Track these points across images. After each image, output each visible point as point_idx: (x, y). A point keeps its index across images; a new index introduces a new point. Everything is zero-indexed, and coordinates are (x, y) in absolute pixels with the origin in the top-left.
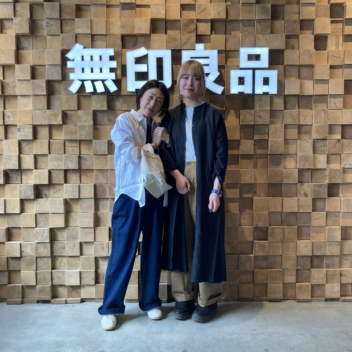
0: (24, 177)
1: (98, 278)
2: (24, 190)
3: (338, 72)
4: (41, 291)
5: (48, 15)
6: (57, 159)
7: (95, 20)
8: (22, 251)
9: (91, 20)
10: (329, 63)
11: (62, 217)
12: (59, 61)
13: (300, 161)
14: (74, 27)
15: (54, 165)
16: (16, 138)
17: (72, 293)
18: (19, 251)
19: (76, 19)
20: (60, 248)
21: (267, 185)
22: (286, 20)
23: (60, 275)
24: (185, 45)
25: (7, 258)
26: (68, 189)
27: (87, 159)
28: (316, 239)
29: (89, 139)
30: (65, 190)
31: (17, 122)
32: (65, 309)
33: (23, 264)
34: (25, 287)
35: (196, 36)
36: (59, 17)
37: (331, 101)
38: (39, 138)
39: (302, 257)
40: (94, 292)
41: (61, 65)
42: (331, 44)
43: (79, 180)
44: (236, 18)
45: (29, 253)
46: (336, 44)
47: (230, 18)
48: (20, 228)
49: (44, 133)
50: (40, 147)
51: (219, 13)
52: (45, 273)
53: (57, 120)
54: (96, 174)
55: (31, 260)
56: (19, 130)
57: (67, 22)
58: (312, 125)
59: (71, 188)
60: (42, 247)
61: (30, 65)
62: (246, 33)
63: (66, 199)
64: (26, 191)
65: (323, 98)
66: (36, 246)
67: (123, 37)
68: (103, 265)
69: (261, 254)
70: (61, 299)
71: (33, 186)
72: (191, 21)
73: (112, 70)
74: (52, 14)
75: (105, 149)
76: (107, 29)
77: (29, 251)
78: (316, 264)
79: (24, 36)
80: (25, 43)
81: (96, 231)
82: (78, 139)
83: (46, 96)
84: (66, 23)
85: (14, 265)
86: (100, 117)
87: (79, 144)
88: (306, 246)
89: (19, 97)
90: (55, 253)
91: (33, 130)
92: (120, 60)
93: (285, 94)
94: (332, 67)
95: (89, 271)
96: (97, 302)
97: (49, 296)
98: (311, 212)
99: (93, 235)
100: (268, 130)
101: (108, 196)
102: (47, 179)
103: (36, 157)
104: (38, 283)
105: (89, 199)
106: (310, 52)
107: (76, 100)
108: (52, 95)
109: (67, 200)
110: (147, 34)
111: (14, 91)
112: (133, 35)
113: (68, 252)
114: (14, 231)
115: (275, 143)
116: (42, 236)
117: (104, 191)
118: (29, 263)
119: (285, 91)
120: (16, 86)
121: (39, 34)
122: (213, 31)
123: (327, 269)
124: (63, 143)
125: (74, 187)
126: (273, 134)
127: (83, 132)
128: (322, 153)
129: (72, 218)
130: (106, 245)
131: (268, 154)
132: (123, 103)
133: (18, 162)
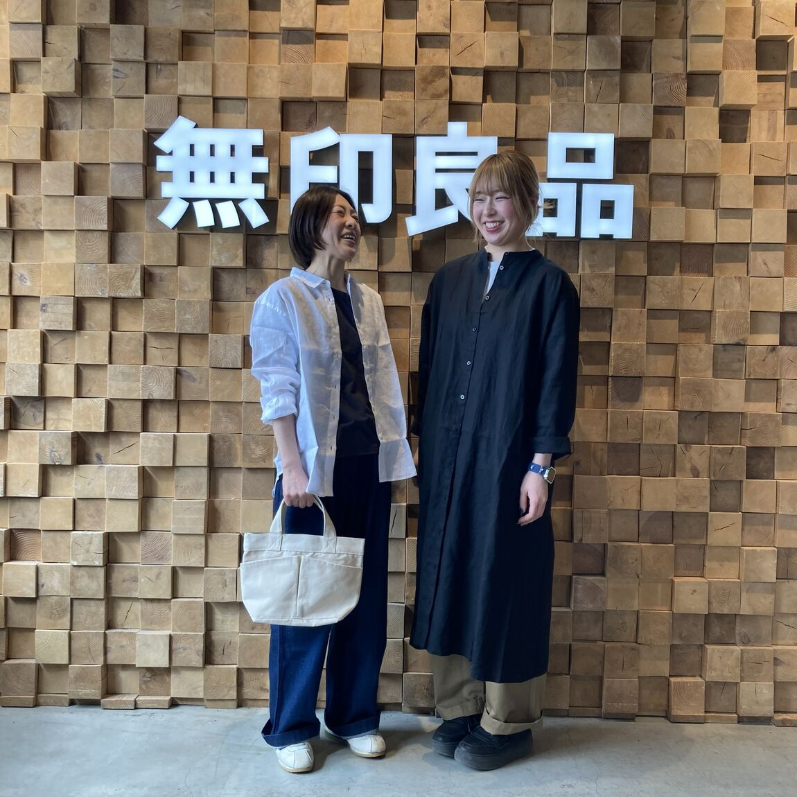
0: (50, 415)
1: (210, 651)
2: (49, 445)
3: (773, 191)
4: (81, 677)
5: (118, 54)
6: (126, 376)
7: (223, 66)
8: (40, 583)
9: (214, 65)
10: (753, 171)
11: (134, 509)
12: (138, 156)
13: (682, 394)
14: (175, 80)
15: (119, 390)
16: (38, 325)
17: (151, 686)
18: (33, 585)
19: (180, 63)
20: (128, 580)
21: (605, 447)
22: (656, 73)
23: (124, 642)
24: (423, 125)
25: (6, 599)
26: (150, 445)
27: (195, 377)
28: (717, 577)
29: (201, 332)
30: (142, 447)
31: (40, 291)
32: (133, 721)
33: (40, 615)
34: (42, 666)
35: (449, 104)
36: (142, 59)
37: (757, 257)
38: (87, 326)
39: (685, 616)
40: (202, 683)
41: (143, 165)
42: (758, 129)
43: (176, 424)
44: (541, 67)
45: (56, 589)
46: (769, 130)
47: (528, 66)
48: (38, 531)
49: (99, 315)
50: (90, 347)
51: (502, 54)
52: (91, 636)
53: (129, 287)
54: (215, 413)
55: (61, 606)
56: (44, 308)
57: (161, 70)
58: (711, 311)
59: (156, 441)
60: (87, 576)
61: (75, 163)
62: (564, 100)
63: (143, 467)
64: (53, 447)
65: (738, 251)
66: (72, 574)
67: (285, 104)
68: (223, 622)
69: (589, 606)
70: (125, 698)
71: (70, 435)
72: (439, 71)
73: (257, 178)
74: (128, 50)
75: (235, 354)
76: (250, 85)
77: (55, 585)
78: (718, 634)
79: (64, 98)
80: (65, 113)
81: (210, 542)
82: (175, 332)
83: (107, 234)
84: (159, 72)
85: (20, 616)
86: (226, 281)
87: (177, 343)
88: (695, 591)
89: (46, 235)
90: (113, 591)
91: (76, 310)
92: (276, 155)
93: (651, 239)
94: (759, 181)
95: (191, 635)
96: (207, 708)
97: (97, 691)
98: (708, 513)
99: (203, 551)
100: (610, 321)
101: (239, 463)
102: (103, 420)
103: (79, 370)
104: (72, 659)
105: (196, 469)
106: (710, 146)
107: (174, 244)
108: (121, 232)
109: (147, 471)
110: (340, 98)
111: (36, 220)
112: (306, 100)
113: (145, 588)
114: (24, 538)
115: (626, 350)
116: (88, 551)
117: (230, 452)
118: (55, 611)
119: (651, 234)
120: (41, 209)
121: (97, 96)
122: (489, 94)
123: (742, 648)
124: (143, 340)
125: (164, 441)
126: (621, 330)
127: (188, 316)
128: (735, 375)
129: (157, 511)
130: (231, 575)
131: (610, 375)
132: (281, 252)
133: (38, 381)
